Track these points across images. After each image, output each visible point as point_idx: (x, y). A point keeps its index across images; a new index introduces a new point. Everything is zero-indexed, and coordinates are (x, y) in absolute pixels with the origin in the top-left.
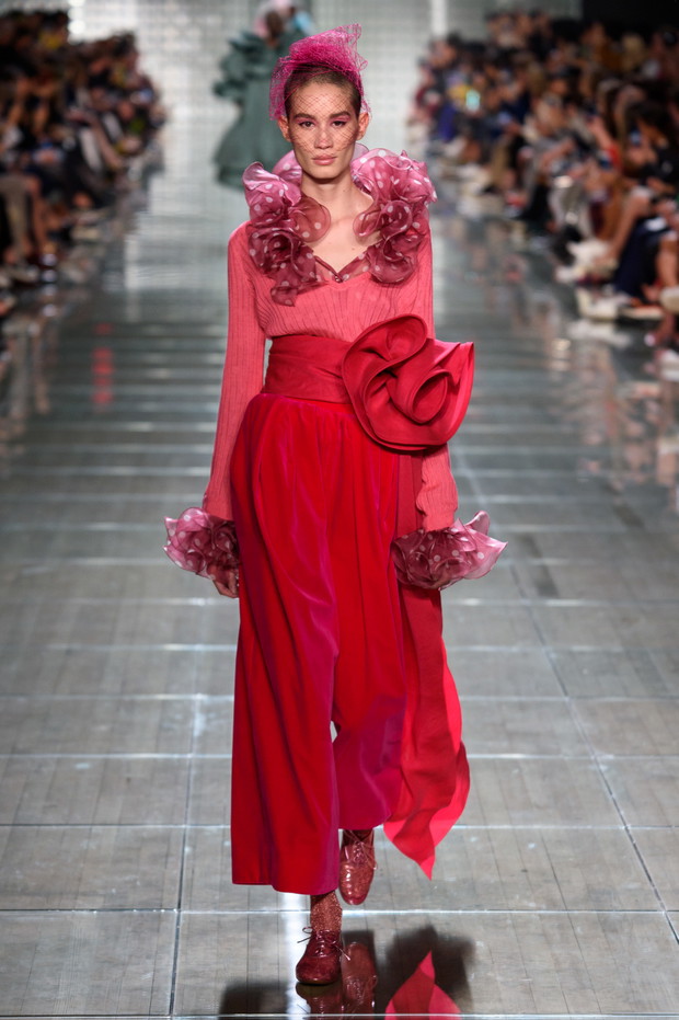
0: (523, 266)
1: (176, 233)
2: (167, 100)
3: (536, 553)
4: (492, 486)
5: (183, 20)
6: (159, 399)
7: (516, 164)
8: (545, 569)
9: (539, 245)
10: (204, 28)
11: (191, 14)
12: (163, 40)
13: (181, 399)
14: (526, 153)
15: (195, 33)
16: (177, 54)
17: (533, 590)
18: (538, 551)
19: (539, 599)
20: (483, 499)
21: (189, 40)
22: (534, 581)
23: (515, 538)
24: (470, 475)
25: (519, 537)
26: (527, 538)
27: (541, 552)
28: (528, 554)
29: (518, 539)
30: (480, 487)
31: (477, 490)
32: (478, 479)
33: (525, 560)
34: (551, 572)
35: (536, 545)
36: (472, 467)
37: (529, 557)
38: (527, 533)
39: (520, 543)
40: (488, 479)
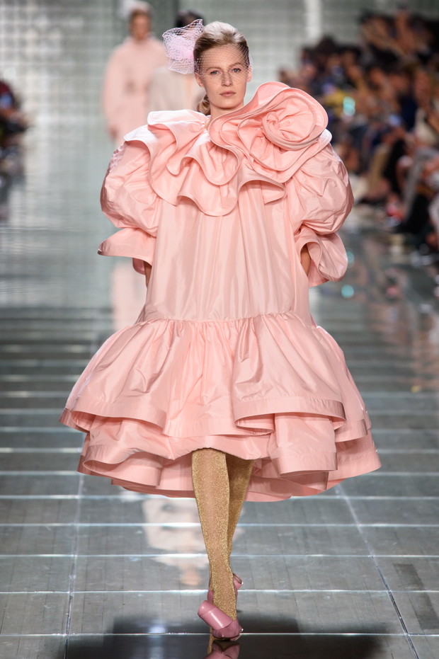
0: (403, 281)
1: (35, 247)
2: (28, 107)
3: (418, 583)
4: (369, 512)
5: (43, 22)
6: (20, 421)
8: (426, 596)
9: (421, 260)
10: (65, 31)
11: (50, 16)
12: (23, 43)
13: (44, 421)
14: (405, 162)
15: (56, 36)
16: (37, 58)
17: (415, 622)
18: (420, 580)
19: (421, 631)
20: (360, 526)
21: (50, 44)
22: (415, 612)
23: (395, 565)
24: (346, 498)
25: (400, 565)
26: (407, 565)
27: (423, 582)
28: (409, 584)
29: (398, 568)
30: (357, 513)
31: (355, 516)
32: (355, 504)
33: (405, 590)
34: (433, 602)
35: (417, 575)
36: (349, 493)
37: (410, 588)
38: (408, 558)
39: (400, 572)
40: (366, 502)
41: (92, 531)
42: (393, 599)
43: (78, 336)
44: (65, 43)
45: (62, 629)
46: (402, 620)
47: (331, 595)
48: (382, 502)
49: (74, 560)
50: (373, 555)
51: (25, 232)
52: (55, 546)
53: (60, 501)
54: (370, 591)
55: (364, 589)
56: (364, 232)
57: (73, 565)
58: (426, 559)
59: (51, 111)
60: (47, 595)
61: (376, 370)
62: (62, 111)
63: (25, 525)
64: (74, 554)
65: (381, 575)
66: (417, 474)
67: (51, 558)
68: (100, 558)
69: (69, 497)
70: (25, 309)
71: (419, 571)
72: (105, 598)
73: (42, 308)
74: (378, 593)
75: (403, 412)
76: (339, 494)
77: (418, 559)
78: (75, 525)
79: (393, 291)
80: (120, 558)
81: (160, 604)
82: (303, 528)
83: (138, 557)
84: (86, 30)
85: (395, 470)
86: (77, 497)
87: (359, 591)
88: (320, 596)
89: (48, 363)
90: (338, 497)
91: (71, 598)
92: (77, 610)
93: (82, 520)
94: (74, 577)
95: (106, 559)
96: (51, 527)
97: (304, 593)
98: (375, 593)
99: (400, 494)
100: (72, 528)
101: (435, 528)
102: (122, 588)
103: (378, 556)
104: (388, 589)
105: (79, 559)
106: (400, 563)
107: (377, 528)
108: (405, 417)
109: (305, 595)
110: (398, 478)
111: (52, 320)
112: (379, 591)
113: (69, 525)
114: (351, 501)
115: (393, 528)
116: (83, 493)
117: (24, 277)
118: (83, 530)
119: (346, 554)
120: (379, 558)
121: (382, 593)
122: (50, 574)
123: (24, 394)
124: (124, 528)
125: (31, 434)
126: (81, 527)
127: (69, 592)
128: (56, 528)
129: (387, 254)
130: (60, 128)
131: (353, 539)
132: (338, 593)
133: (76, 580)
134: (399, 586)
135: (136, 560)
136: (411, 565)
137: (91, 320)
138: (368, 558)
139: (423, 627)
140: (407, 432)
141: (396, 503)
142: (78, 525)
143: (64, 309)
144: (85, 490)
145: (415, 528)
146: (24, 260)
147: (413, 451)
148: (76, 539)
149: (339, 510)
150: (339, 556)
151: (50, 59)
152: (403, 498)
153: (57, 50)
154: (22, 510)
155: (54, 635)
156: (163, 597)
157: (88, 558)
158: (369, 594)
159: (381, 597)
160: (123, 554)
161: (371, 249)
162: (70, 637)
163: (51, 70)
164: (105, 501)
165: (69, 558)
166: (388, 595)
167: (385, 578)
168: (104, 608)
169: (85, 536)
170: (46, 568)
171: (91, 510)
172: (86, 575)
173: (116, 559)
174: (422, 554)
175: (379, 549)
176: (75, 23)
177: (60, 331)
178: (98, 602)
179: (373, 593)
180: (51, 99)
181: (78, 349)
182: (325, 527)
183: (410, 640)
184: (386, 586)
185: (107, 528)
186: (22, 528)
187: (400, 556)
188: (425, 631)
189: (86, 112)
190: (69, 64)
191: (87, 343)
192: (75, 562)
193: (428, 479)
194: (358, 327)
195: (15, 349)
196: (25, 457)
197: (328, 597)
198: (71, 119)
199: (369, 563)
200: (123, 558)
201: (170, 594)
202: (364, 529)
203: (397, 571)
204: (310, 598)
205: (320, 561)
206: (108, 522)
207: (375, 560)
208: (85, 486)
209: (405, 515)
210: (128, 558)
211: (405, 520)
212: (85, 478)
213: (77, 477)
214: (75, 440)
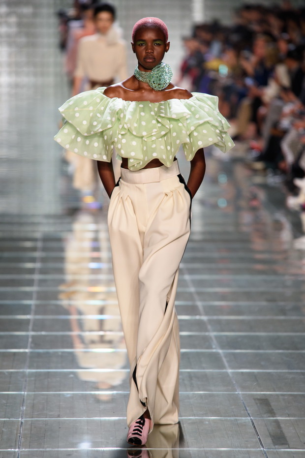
0: (262, 195)
3: (272, 413)
4: (237, 362)
5: (3, 9)
7: (256, 119)
8: (277, 422)
9: (274, 180)
10: (20, 16)
14: (262, 111)
15: (13, 20)
17: (269, 440)
18: (273, 410)
19: (273, 447)
20: (230, 371)
21: (8, 25)
22: (270, 433)
23: (255, 399)
24: (220, 351)
25: (258, 399)
26: (264, 399)
27: (275, 411)
28: (265, 413)
29: (257, 401)
30: (228, 362)
31: (226, 364)
32: (227, 355)
33: (263, 417)
34: (282, 425)
35: (271, 406)
36: (222, 348)
37: (265, 416)
38: (264, 394)
39: (259, 404)
40: (234, 354)
41: (37, 375)
42: (253, 424)
43: (30, 235)
44: (19, 25)
45: (15, 445)
46: (259, 439)
47: (209, 420)
48: (246, 354)
49: (24, 396)
50: (239, 392)
52: (11, 386)
53: (15, 354)
54: (237, 418)
55: (233, 417)
56: (235, 161)
57: (24, 399)
58: (277, 395)
59: (10, 73)
60: (4, 421)
61: (242, 260)
62: (17, 74)
64: (24, 391)
65: (245, 407)
66: (271, 334)
67: (8, 394)
68: (43, 395)
69: (22, 350)
71: (272, 404)
72: (46, 423)
73: (3, 215)
74: (242, 420)
75: (262, 289)
76: (215, 349)
77: (271, 395)
78: (25, 370)
79: (255, 203)
80: (57, 394)
81: (86, 428)
82: (189, 373)
83: (70, 394)
84: (35, 15)
85: (255, 331)
86: (27, 350)
87: (229, 418)
88: (201, 422)
89: (7, 255)
90: (214, 351)
91: (22, 423)
92: (26, 432)
93: (30, 368)
94: (24, 408)
95: (47, 395)
96: (8, 372)
97: (190, 419)
98: (240, 420)
99: (259, 348)
100: (23, 373)
101: (284, 372)
102: (59, 416)
103: (243, 393)
104: (250, 417)
105: (27, 394)
106: (259, 397)
107: (242, 373)
108: (262, 293)
109: (190, 421)
110: (257, 336)
111: (10, 223)
112: (243, 418)
113: (21, 370)
114: (224, 353)
115: (253, 373)
116: (31, 348)
118: (31, 374)
119: (219, 392)
120: (243, 394)
121: (246, 420)
122: (6, 406)
124: (60, 373)
126: (29, 372)
127: (20, 419)
128: (12, 372)
130: (17, 86)
131: (225, 381)
132: (214, 419)
133: (26, 410)
134: (258, 415)
135: (69, 396)
136: (267, 399)
137: (38, 224)
138: (235, 394)
139: (275, 444)
140: (264, 303)
141: (256, 355)
142: (28, 371)
143: (19, 216)
144: (33, 345)
145: (269, 373)
147: (268, 317)
148: (26, 381)
149: (215, 360)
150: (215, 393)
151: (9, 36)
152: (261, 351)
153: (14, 30)
155: (9, 450)
156: (88, 422)
157: (35, 395)
158: (236, 420)
159: (245, 422)
160: (60, 391)
161: (241, 172)
162: (21, 452)
163: (10, 44)
164: (48, 353)
165: (21, 394)
166: (250, 421)
167: (248, 408)
168: (45, 431)
169: (33, 379)
170: (4, 402)
171: (36, 360)
172: (33, 406)
173: (54, 395)
174: (275, 391)
175: (244, 388)
176: (27, 10)
177: (16, 232)
178: (41, 426)
179: (239, 420)
180: (10, 65)
181: (28, 244)
182: (205, 372)
183: (265, 453)
184: (249, 414)
185: (49, 372)
187: (259, 393)
188: (277, 446)
189: (35, 75)
190: (23, 40)
191: (34, 240)
192: (25, 398)
193: (279, 337)
194: (231, 229)
197: (207, 422)
198: (25, 80)
199: (236, 398)
200: (60, 394)
201: (93, 420)
202: (233, 373)
203: (257, 404)
204: (194, 423)
205: (201, 396)
206: (49, 368)
207: (241, 396)
208: (32, 342)
209: (263, 363)
210: (63, 394)
211: (262, 367)
212: (33, 337)
213: (27, 336)
214: (26, 310)
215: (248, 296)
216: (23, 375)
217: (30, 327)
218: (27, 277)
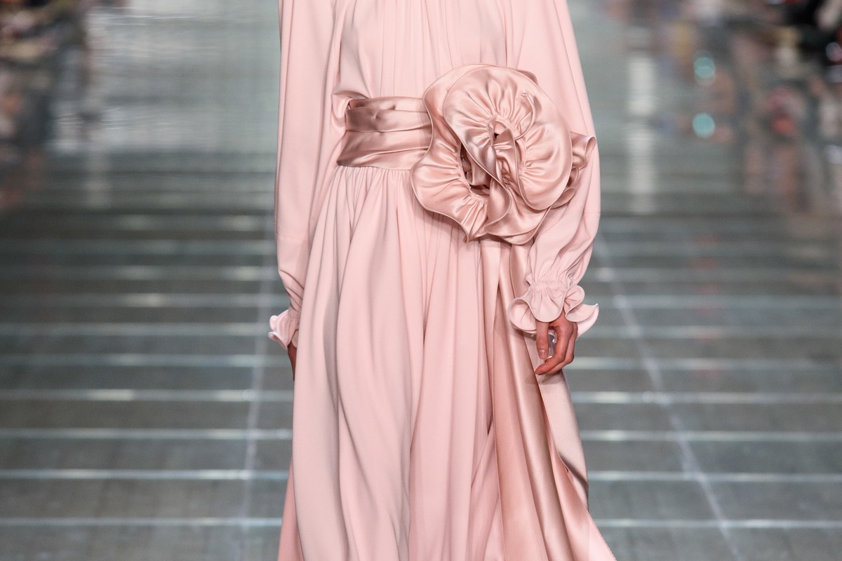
1: (172, 49)
4: (741, 501)
6: (147, 346)
13: (188, 345)
20: (725, 525)
24: (702, 478)
30: (720, 503)
31: (716, 508)
32: (717, 487)
36: (707, 467)
40: (736, 486)
41: (270, 533)
43: (245, 201)
48: (762, 486)
51: (156, 25)
53: (215, 484)
63: (158, 522)
69: (231, 475)
70: (154, 155)
73: (184, 154)
76: (690, 472)
78: (240, 522)
79: (784, 126)
86: (245, 475)
89: (195, 247)
90: (687, 476)
93: (253, 514)
96: (200, 526)
99: (793, 470)
100: (236, 527)
107: (754, 531)
108: (801, 341)
111: (200, 174)
113: (231, 522)
114: (710, 482)
115: (781, 529)
116: (256, 468)
117: (153, 100)
118: (256, 532)
123: (153, 300)
125: (167, 369)
126: (250, 526)
128: (207, 529)
129: (771, 61)
131: (713, 547)
140: (804, 365)
141: (787, 487)
142: (247, 523)
143: (220, 155)
144: (258, 461)
145: (817, 532)
146: (153, 71)
148: (243, 547)
149: (689, 498)
152: (799, 478)
154: (151, 496)
161: (745, 52)
169: (258, 541)
181: (244, 223)
182: (666, 527)
186: (150, 529)
191: (260, 212)
194: (721, 187)
195: (137, 223)
196: (155, 406)
202: (732, 530)
209: (802, 506)
211: (801, 515)
212: (260, 444)
213: (243, 443)
214: (240, 378)
215: (767, 346)
216: (237, 532)
217: (252, 418)
218: (243, 300)
